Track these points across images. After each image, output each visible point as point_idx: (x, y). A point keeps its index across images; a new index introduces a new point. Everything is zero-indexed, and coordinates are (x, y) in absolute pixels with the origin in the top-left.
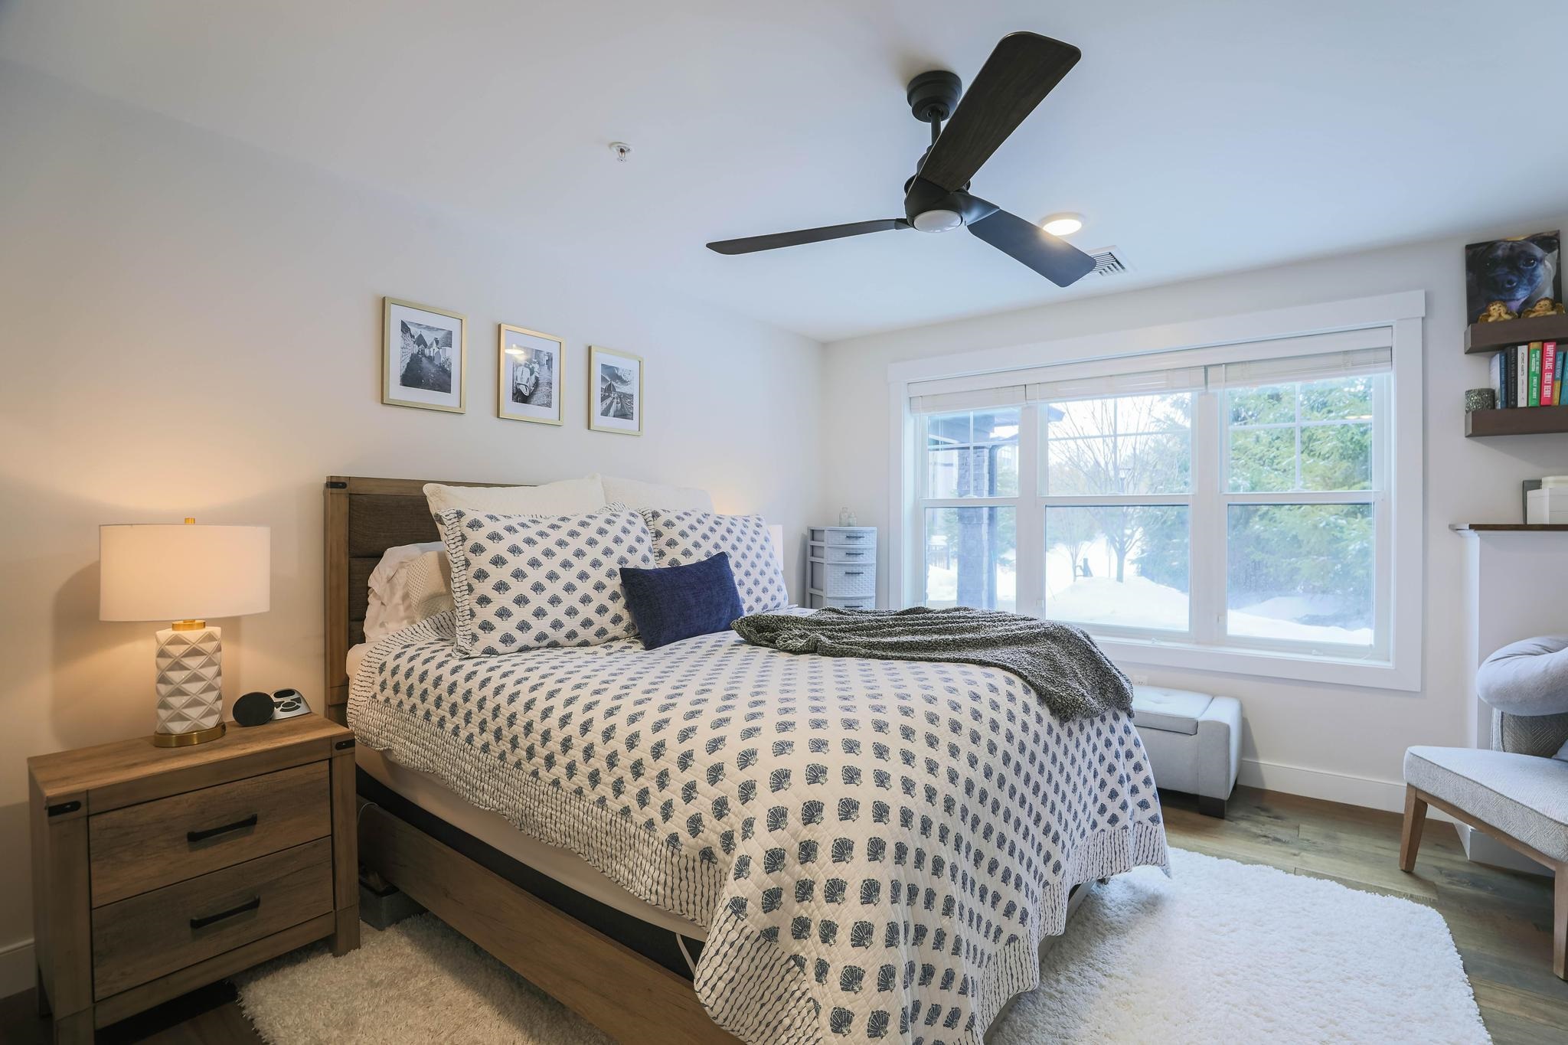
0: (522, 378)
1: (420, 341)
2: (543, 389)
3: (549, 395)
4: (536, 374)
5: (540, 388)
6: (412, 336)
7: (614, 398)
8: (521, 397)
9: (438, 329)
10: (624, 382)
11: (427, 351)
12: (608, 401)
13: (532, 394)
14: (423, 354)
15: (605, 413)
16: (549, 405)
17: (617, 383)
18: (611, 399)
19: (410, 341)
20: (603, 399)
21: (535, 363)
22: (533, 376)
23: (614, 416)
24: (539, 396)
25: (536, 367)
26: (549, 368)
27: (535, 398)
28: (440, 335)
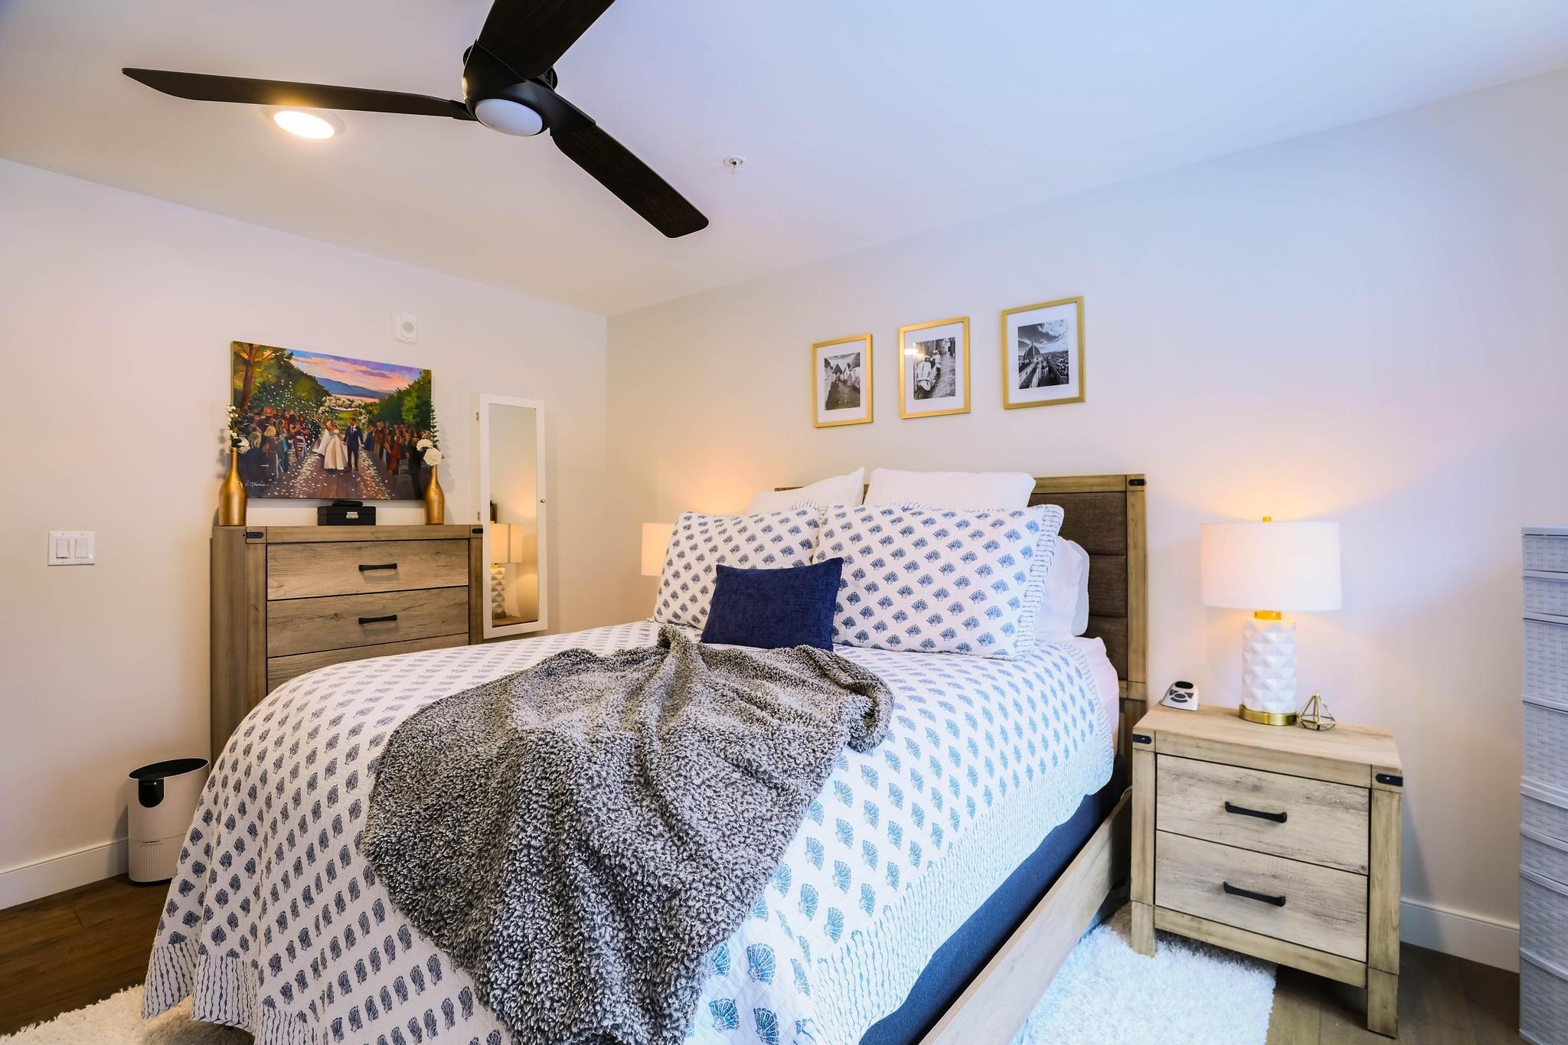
0: (922, 374)
1: (838, 370)
2: (946, 378)
3: (953, 383)
4: (937, 365)
5: (942, 379)
6: (832, 368)
7: (1037, 363)
8: (922, 393)
9: (850, 355)
10: (1051, 338)
11: (842, 376)
12: (1029, 369)
13: (933, 388)
14: (840, 380)
15: (1025, 385)
16: (952, 394)
17: (1041, 343)
18: (1032, 366)
19: (830, 372)
20: (1022, 368)
21: (936, 354)
22: (935, 368)
23: (1039, 386)
24: (943, 388)
25: (937, 357)
26: (951, 355)
27: (937, 390)
28: (850, 360)
